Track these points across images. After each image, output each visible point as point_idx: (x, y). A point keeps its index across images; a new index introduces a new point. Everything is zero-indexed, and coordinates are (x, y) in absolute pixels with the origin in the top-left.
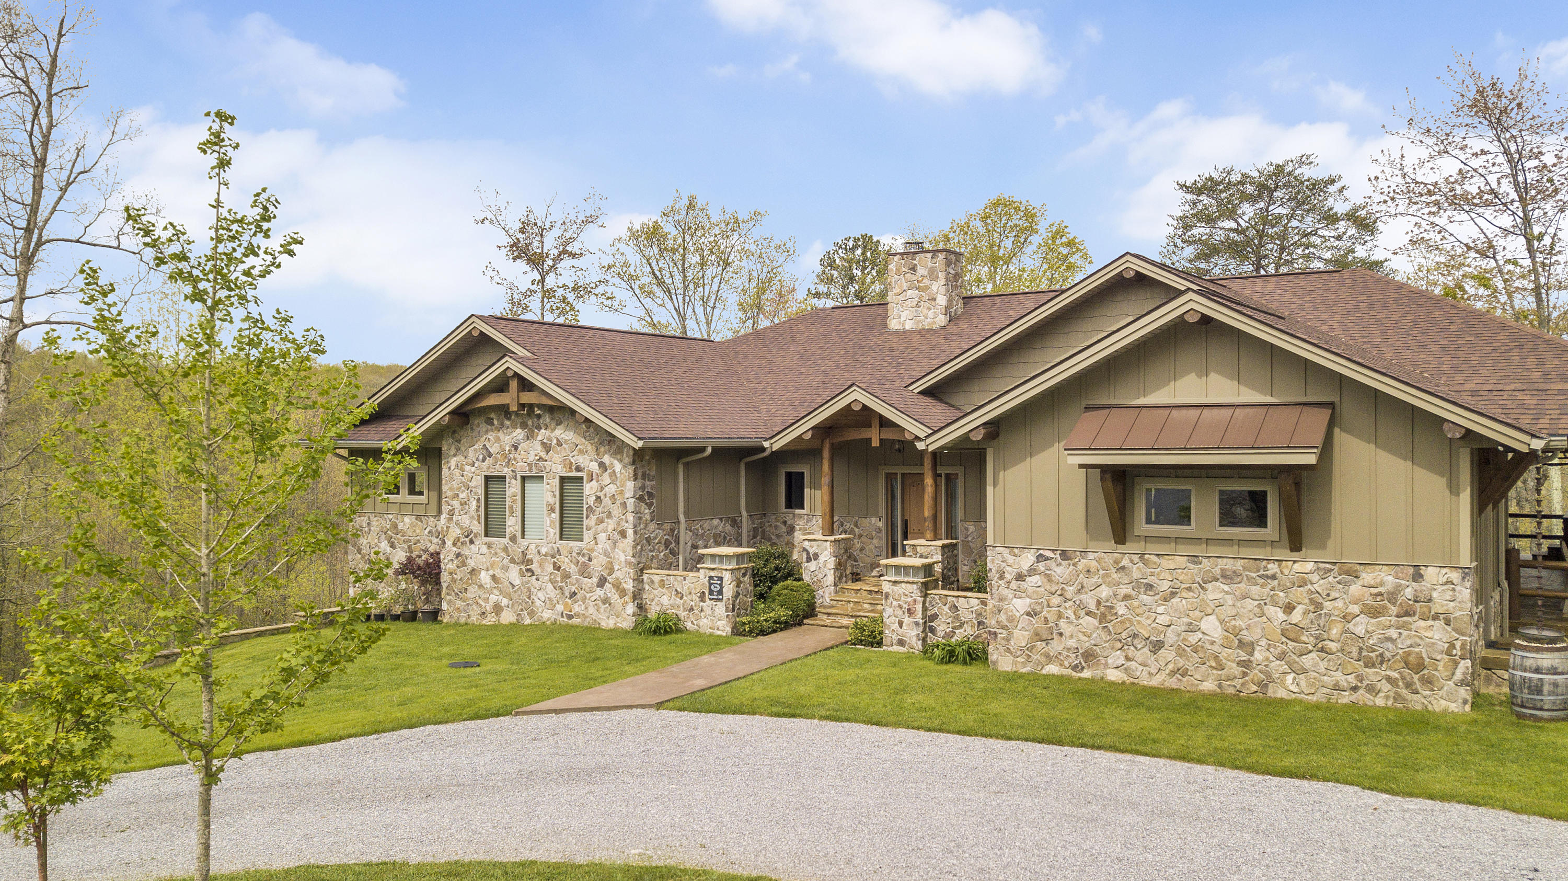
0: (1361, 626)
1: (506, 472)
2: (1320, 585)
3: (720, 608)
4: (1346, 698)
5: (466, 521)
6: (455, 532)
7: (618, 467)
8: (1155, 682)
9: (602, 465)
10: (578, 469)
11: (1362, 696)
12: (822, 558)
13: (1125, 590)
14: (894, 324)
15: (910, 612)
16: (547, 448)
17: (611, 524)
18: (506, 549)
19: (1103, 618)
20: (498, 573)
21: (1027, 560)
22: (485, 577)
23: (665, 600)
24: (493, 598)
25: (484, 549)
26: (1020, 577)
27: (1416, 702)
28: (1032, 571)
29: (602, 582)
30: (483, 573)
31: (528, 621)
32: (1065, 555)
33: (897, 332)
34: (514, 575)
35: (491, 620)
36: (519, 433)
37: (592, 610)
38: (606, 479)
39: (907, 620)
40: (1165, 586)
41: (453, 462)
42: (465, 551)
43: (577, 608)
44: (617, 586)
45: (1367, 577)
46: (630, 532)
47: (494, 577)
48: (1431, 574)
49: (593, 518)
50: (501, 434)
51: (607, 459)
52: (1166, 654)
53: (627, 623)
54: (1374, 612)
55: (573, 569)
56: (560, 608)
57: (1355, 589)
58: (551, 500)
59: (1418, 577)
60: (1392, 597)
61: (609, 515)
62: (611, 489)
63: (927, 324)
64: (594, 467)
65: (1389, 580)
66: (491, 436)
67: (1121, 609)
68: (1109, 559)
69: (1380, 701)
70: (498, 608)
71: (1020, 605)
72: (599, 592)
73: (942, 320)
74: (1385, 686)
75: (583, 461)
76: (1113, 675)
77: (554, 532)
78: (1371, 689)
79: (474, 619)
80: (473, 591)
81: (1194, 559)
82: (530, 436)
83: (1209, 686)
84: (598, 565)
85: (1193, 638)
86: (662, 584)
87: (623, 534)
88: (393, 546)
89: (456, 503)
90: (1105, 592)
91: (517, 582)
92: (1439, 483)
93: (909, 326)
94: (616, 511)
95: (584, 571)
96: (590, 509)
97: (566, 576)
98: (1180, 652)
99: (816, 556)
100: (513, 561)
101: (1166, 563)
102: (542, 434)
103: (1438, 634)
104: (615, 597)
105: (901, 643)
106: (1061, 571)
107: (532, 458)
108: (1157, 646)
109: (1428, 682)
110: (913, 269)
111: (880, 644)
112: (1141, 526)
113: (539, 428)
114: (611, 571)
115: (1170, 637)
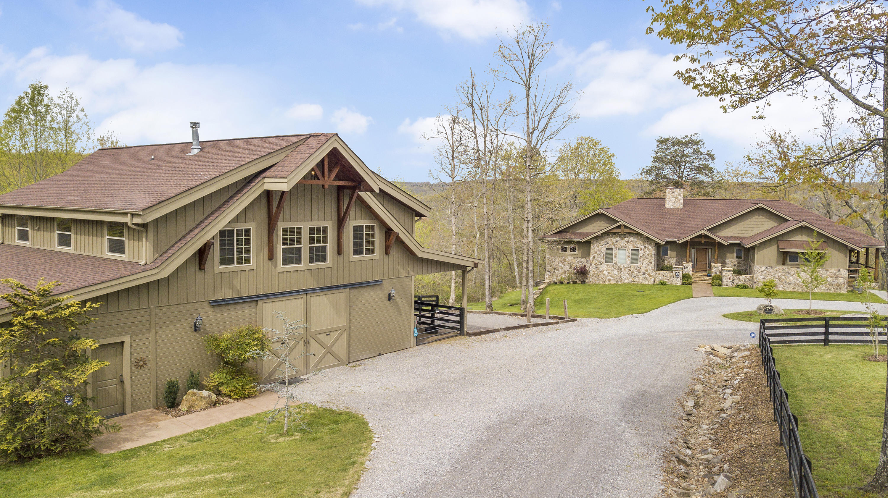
0: (829, 279)
1: (613, 247)
2: (822, 272)
3: (679, 279)
4: (826, 292)
5: (599, 259)
6: (595, 262)
7: (650, 247)
8: (789, 290)
9: (645, 247)
10: (637, 247)
11: (829, 291)
12: (689, 268)
13: (785, 274)
14: (667, 206)
15: (730, 279)
16: (627, 242)
17: (647, 261)
18: (613, 266)
19: (779, 279)
20: (610, 271)
21: (764, 268)
22: (606, 273)
23: (660, 278)
24: (608, 278)
25: (606, 266)
26: (762, 272)
27: (838, 292)
28: (764, 271)
29: (644, 274)
30: (605, 272)
31: (620, 283)
32: (772, 267)
33: (668, 209)
34: (616, 272)
35: (607, 283)
36: (618, 238)
37: (640, 280)
38: (646, 250)
39: (728, 281)
40: (792, 273)
41: (595, 245)
42: (599, 266)
43: (636, 280)
44: (649, 275)
45: (831, 271)
46: (653, 262)
47: (609, 273)
48: (842, 270)
49: (642, 259)
50: (612, 239)
51: (646, 245)
52: (792, 285)
53: (652, 283)
54: (831, 277)
55: (635, 271)
56: (630, 280)
57: (828, 273)
58: (628, 254)
59: (839, 271)
60: (835, 275)
61: (647, 258)
62: (648, 252)
63: (677, 207)
64: (643, 247)
65: (834, 271)
66: (609, 239)
67: (783, 277)
68: (781, 268)
69: (832, 292)
70: (609, 280)
71: (762, 277)
72: (644, 276)
73: (681, 206)
74: (833, 289)
75: (638, 246)
76: (781, 289)
77: (629, 262)
78: (830, 290)
79: (601, 282)
80: (601, 276)
81: (798, 268)
82: (622, 239)
83: (800, 290)
84: (643, 270)
85: (798, 282)
86: (659, 274)
87: (651, 263)
88: (564, 265)
89: (596, 255)
90: (780, 274)
91: (617, 273)
92: (844, 256)
93: (672, 207)
94: (649, 257)
95: (639, 271)
96: (641, 257)
97: (632, 272)
98: (795, 285)
99: (687, 267)
100: (615, 269)
101: (793, 269)
102: (626, 239)
103: (842, 280)
104: (648, 277)
105: (727, 285)
106: (771, 270)
107: (622, 244)
108: (791, 283)
109: (840, 288)
110: (674, 192)
111: (721, 285)
112: (788, 262)
113: (625, 237)
114: (647, 271)
115: (793, 282)
